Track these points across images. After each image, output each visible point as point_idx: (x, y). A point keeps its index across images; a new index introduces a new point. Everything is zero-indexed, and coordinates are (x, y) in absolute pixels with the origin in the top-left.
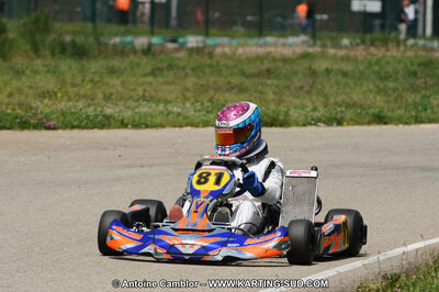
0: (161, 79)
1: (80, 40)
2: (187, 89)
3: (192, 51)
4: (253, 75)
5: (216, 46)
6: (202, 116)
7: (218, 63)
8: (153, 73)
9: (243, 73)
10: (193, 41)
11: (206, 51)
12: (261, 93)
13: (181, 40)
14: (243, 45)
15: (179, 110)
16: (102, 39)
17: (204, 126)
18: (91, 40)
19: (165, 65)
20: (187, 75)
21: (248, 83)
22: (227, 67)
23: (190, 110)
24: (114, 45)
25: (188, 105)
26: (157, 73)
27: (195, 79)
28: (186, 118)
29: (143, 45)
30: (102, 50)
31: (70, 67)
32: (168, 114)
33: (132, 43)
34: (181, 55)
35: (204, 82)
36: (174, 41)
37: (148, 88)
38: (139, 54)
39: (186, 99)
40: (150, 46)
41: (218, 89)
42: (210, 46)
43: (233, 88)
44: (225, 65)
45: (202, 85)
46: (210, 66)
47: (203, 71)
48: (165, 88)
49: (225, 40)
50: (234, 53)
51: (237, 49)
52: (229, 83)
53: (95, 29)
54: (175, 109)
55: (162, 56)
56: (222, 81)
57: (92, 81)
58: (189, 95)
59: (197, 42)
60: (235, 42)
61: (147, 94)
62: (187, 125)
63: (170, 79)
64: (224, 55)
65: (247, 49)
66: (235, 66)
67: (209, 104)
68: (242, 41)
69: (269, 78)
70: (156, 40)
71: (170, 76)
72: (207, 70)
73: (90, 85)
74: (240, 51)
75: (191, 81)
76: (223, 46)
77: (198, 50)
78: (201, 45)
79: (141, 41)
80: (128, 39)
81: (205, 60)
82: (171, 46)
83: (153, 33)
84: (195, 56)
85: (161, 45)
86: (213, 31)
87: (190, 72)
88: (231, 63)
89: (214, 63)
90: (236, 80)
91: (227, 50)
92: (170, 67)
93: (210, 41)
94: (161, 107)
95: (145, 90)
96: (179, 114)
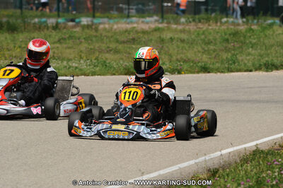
0: (65, 46)
1: (12, 21)
2: (81, 51)
3: (84, 27)
4: (124, 42)
5: (100, 23)
6: (91, 69)
7: (101, 35)
8: (59, 41)
9: (117, 41)
10: (85, 21)
11: (94, 27)
12: (129, 53)
13: (77, 20)
14: (117, 23)
15: (77, 65)
16: (26, 20)
17: (92, 75)
18: (19, 21)
19: (67, 36)
20: (81, 42)
21: (120, 47)
22: (107, 37)
23: (83, 65)
24: (35, 23)
25: (82, 62)
26: (62, 41)
27: (86, 45)
28: (81, 70)
29: (53, 23)
30: (26, 27)
31: (6, 38)
32: (69, 68)
33: (46, 22)
34: (78, 29)
35: (92, 47)
36: (73, 20)
37: (56, 51)
38: (50, 29)
39: (81, 58)
40: (57, 24)
41: (101, 51)
42: (96, 24)
43: (111, 50)
44: (106, 36)
45: (91, 49)
46: (96, 36)
47: (91, 40)
48: (68, 51)
49: (106, 20)
50: (112, 28)
51: (113, 25)
52: (108, 47)
53: (22, 13)
54: (74, 64)
55: (65, 31)
56: (103, 46)
57: (20, 47)
58: (83, 55)
59: (87, 21)
60: (111, 21)
61: (55, 55)
62: (82, 75)
63: (70, 45)
64: (105, 29)
65: (119, 25)
66: (112, 37)
67: (96, 61)
68: (116, 20)
69: (134, 44)
70: (60, 20)
71: (70, 43)
72: (94, 39)
73: (19, 50)
74: (115, 27)
75: (84, 46)
76: (104, 23)
77: (88, 27)
78: (90, 23)
79: (52, 21)
80: (44, 20)
81: (93, 33)
82: (71, 24)
83: (59, 16)
84: (86, 31)
85: (64, 23)
86: (98, 14)
87: (83, 40)
88: (110, 35)
89: (98, 34)
90: (113, 46)
91: (107, 26)
92: (70, 37)
93: (96, 21)
94: (65, 63)
95: (54, 53)
96: (76, 68)
